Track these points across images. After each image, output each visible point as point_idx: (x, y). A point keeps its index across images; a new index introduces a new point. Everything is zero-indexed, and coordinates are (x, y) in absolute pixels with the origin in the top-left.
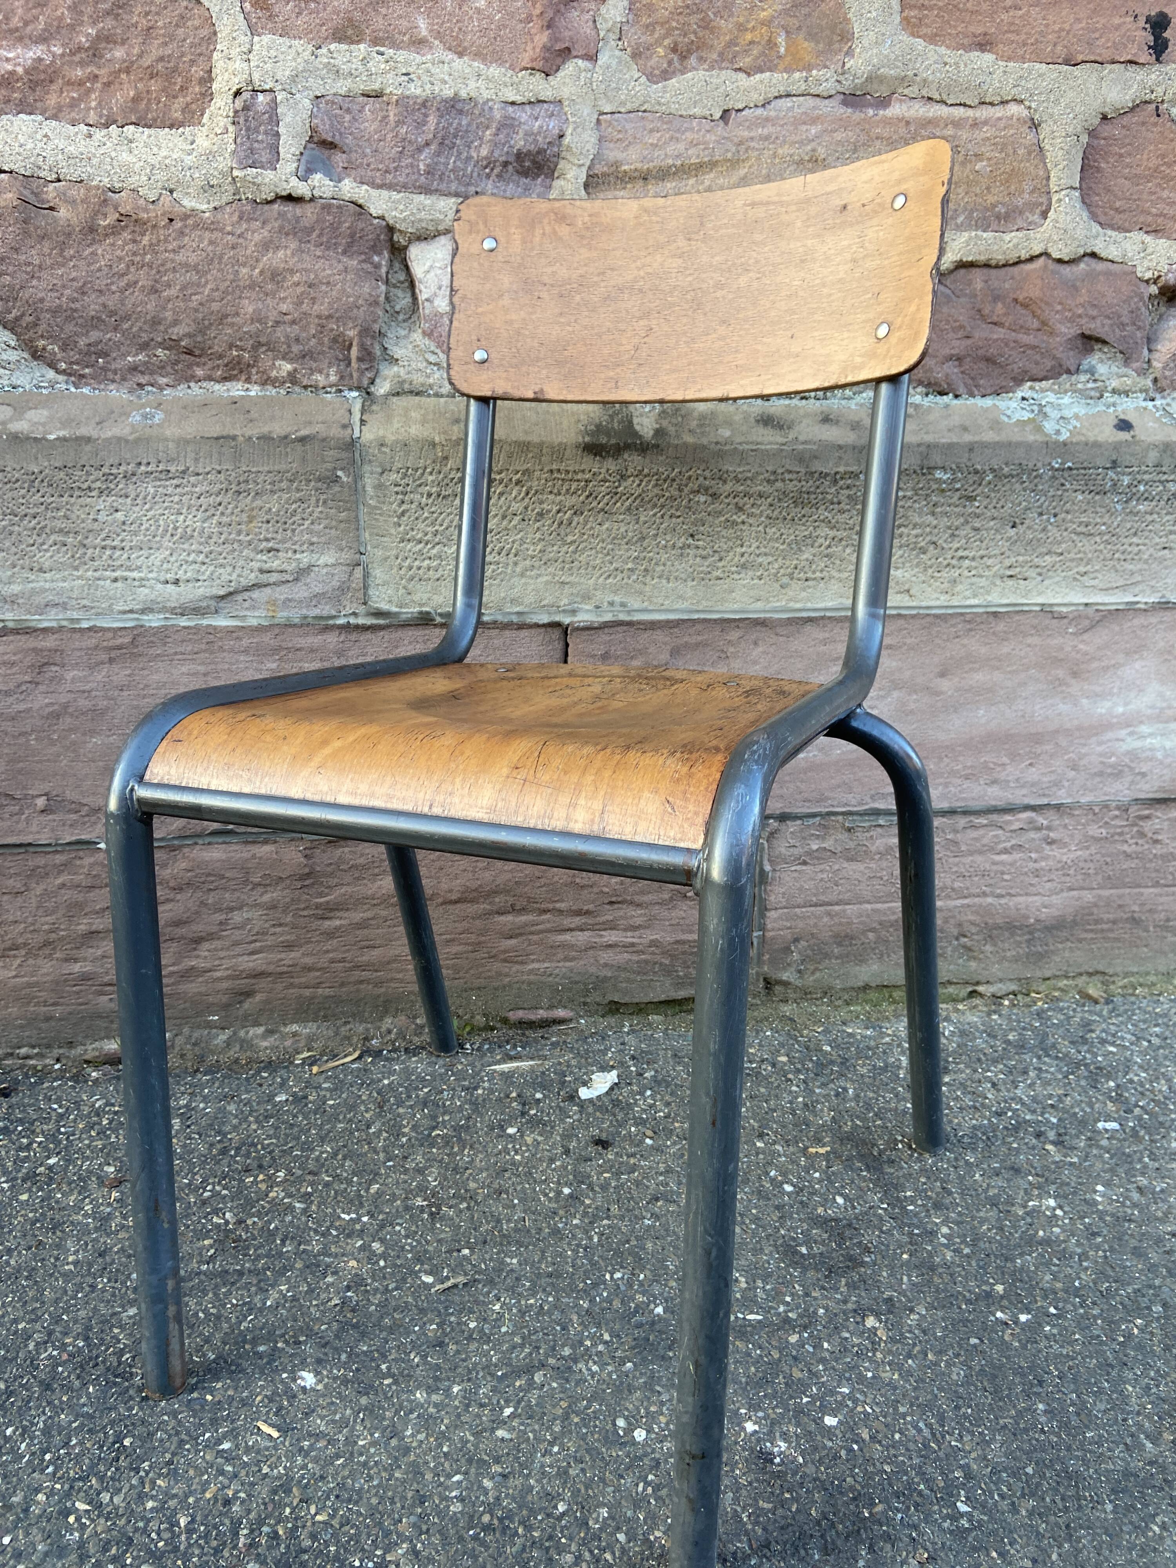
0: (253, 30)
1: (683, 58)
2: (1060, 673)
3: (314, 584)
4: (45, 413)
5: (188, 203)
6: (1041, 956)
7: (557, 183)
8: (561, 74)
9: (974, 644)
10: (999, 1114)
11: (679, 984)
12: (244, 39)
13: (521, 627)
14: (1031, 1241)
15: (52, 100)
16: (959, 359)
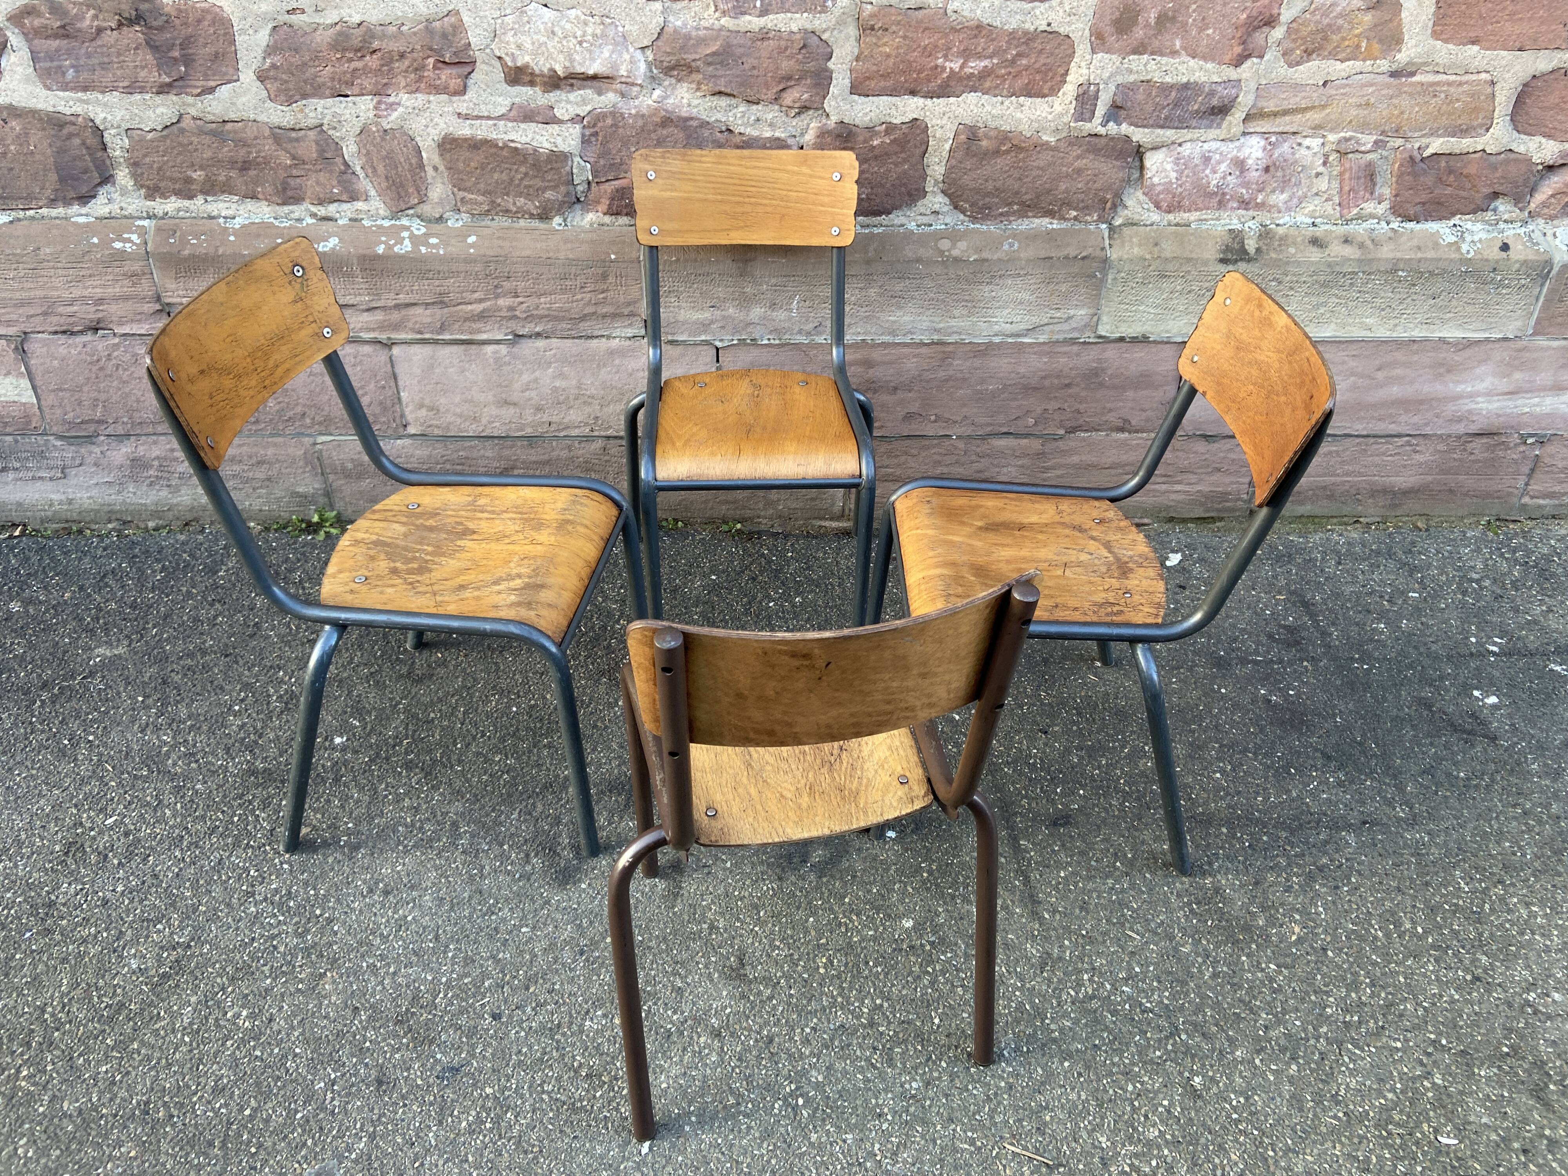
0: (1094, 52)
1: (1309, 55)
2: (1442, 370)
3: (1073, 324)
4: (965, 243)
5: (1045, 138)
6: (1396, 506)
7: (1228, 118)
8: (1243, 66)
9: (1399, 356)
10: (1363, 586)
11: (1207, 511)
12: (1088, 57)
13: (1167, 343)
14: (1371, 640)
15: (987, 84)
16: (1424, 204)
